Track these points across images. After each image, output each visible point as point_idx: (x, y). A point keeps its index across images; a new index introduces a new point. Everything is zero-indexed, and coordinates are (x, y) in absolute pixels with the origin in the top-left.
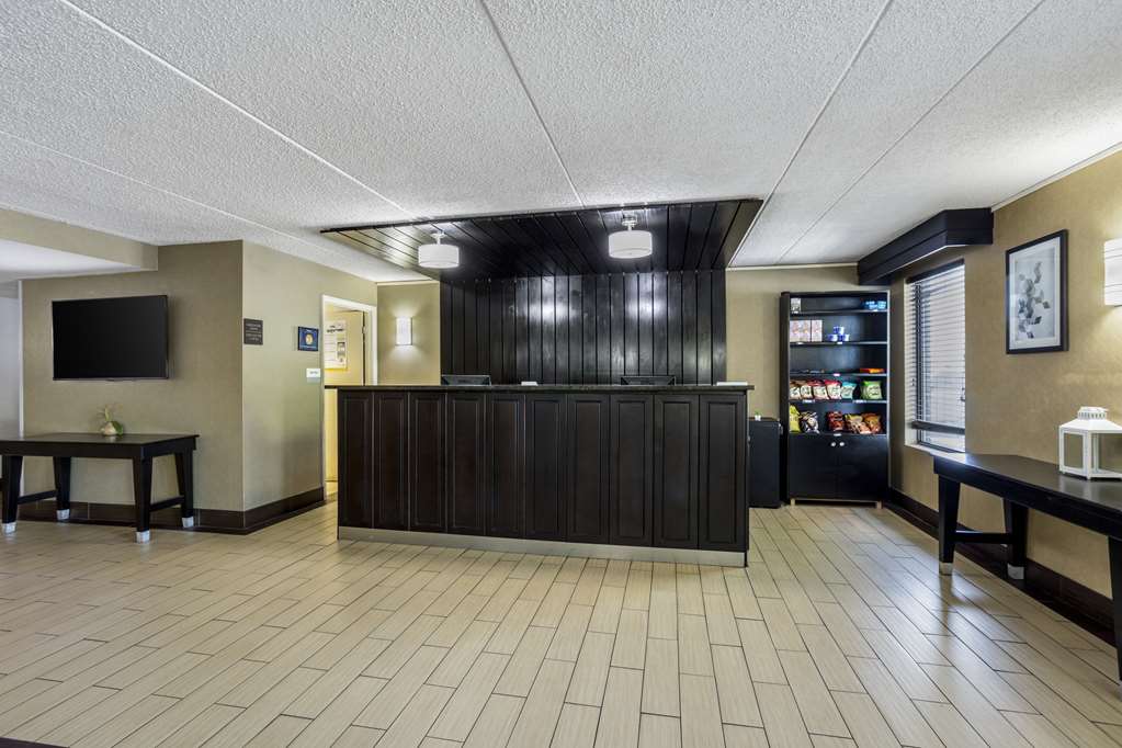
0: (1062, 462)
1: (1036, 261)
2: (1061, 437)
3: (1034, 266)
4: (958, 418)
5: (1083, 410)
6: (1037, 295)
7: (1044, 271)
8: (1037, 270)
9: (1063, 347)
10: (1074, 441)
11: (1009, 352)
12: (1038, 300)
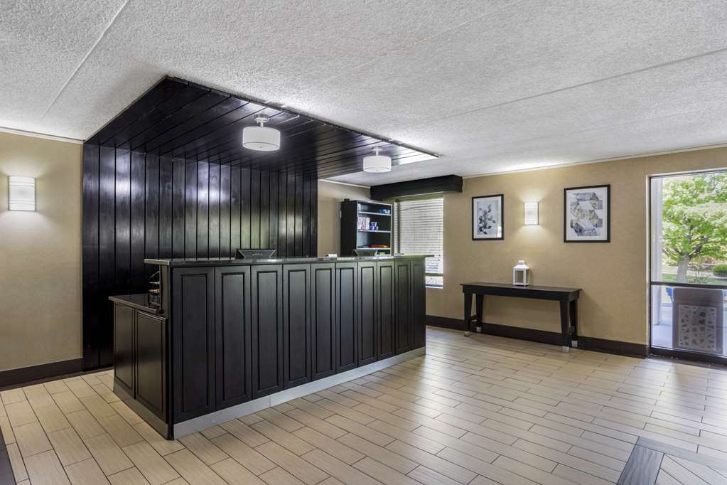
0: (514, 281)
1: (489, 204)
2: (514, 271)
3: (487, 206)
4: (441, 270)
5: (520, 261)
6: (489, 217)
7: (493, 208)
8: (489, 207)
9: (502, 238)
10: (520, 273)
11: (474, 239)
12: (490, 220)
